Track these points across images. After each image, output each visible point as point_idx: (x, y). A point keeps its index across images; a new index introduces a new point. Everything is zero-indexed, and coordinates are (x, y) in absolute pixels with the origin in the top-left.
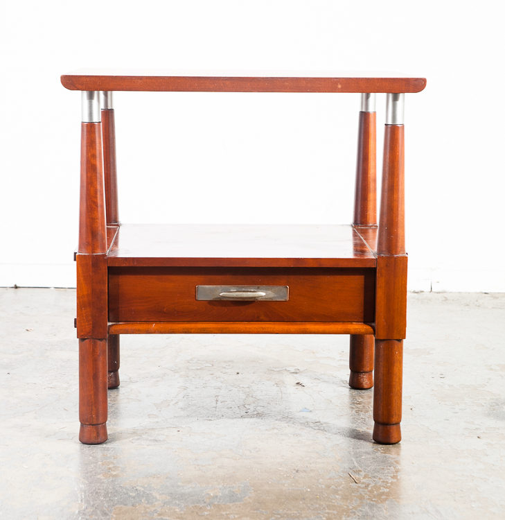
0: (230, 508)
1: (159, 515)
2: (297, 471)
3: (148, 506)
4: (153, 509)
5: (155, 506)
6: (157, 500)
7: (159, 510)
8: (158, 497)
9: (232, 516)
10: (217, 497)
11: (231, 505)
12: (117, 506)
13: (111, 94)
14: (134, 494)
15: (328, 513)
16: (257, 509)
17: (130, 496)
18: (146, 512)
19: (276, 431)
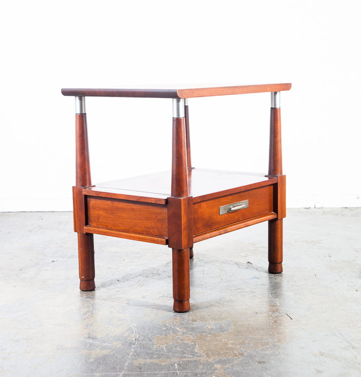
0: (221, 335)
1: (181, 340)
2: (256, 313)
3: (174, 335)
4: (177, 337)
5: (178, 335)
6: (179, 332)
7: (181, 337)
8: (179, 330)
9: (223, 340)
10: (213, 329)
11: (222, 333)
12: (156, 335)
13: (84, 98)
14: (165, 329)
15: (278, 337)
16: (237, 336)
17: (163, 330)
18: (174, 339)
19: (240, 290)
